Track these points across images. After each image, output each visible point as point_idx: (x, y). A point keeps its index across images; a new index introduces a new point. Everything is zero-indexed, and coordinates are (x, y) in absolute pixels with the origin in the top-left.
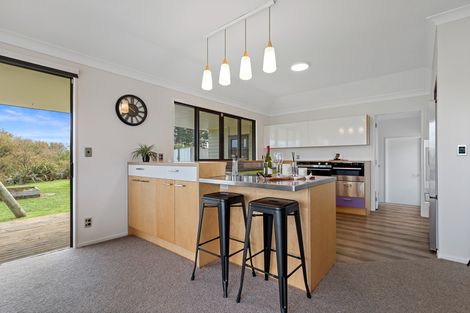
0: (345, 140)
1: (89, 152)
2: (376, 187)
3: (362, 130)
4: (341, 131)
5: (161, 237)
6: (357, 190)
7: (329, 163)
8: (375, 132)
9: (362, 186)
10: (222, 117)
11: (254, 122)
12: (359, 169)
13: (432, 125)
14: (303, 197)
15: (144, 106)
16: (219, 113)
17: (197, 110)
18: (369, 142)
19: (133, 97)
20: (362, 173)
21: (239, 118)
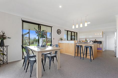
0: (98, 36)
1: (54, 39)
2: (104, 46)
3: (101, 34)
4: (96, 34)
5: (66, 52)
6: (100, 47)
7: (94, 41)
8: (104, 35)
9: (101, 46)
11: (77, 33)
12: (100, 42)
13: (116, 33)
15: (61, 31)
16: (71, 31)
17: (68, 31)
18: (103, 37)
19: (59, 30)
20: (101, 43)
21: (74, 32)
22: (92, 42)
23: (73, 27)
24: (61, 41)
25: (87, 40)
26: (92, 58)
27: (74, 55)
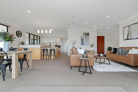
0: (58, 41)
3: (60, 40)
4: (56, 40)
9: (60, 49)
10: (34, 35)
11: (40, 37)
14: (55, 48)
15: (21, 33)
17: (30, 34)
18: (61, 42)
19: (19, 31)
20: (60, 47)
21: (37, 36)
22: (54, 46)
23: (38, 32)
24: (23, 45)
25: (51, 44)
26: (55, 58)
27: (40, 59)
